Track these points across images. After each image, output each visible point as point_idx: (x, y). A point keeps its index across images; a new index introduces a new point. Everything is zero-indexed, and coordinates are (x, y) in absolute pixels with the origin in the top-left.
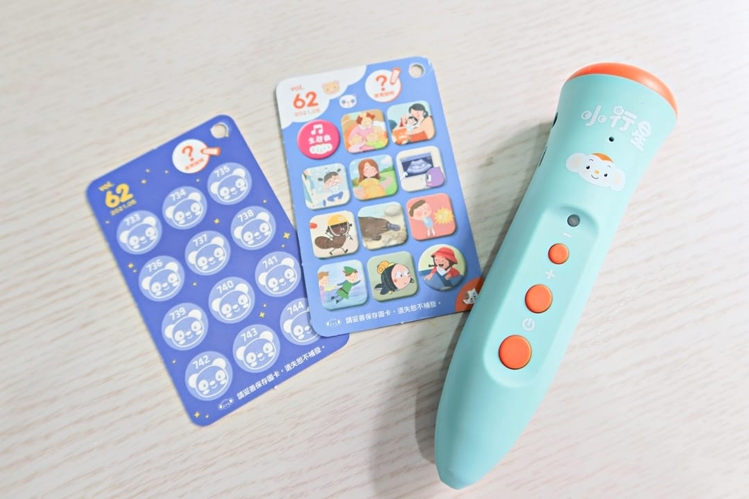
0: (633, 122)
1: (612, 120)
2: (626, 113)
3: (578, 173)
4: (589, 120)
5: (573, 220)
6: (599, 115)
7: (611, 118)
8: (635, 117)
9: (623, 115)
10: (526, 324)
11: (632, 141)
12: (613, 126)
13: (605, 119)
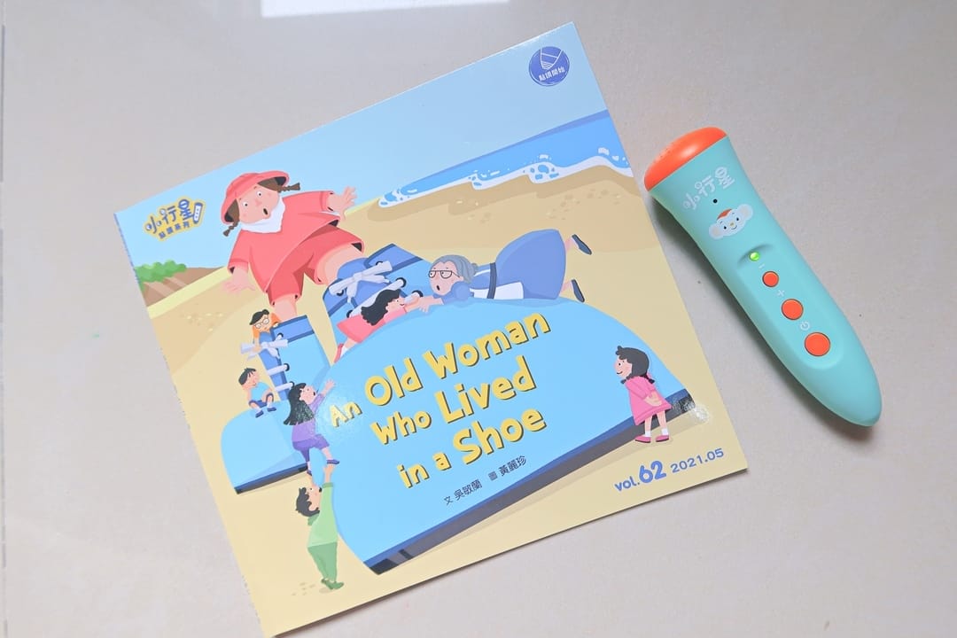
2: (704, 181)
4: (692, 206)
9: (703, 184)
11: (724, 187)
12: (706, 195)
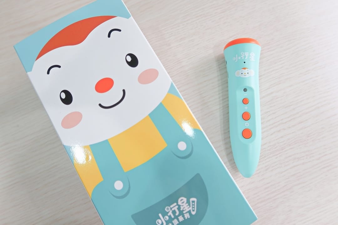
0: (248, 55)
1: (242, 57)
3: (240, 77)
5: (245, 90)
6: (238, 57)
7: (242, 56)
8: (248, 53)
10: (246, 125)
13: (240, 58)
